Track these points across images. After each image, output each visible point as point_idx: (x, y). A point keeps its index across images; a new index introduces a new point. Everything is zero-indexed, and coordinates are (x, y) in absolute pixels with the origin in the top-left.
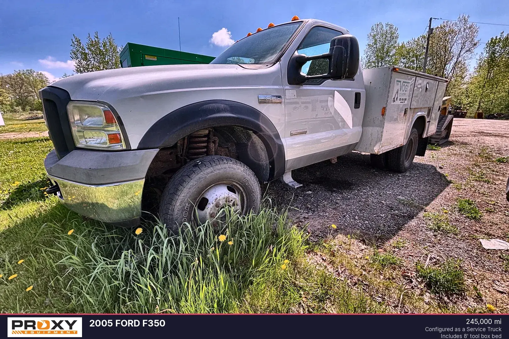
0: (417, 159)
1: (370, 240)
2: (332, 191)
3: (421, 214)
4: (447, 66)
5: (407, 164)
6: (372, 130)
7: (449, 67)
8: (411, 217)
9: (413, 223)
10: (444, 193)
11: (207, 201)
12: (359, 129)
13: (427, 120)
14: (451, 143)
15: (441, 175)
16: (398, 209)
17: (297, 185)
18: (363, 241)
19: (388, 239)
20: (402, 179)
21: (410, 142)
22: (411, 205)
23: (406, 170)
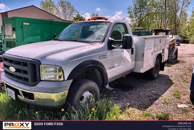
0: (161, 72)
1: (141, 108)
2: (125, 91)
3: (160, 98)
4: (177, 13)
5: (156, 75)
6: (139, 63)
7: (178, 14)
8: (156, 99)
9: (157, 101)
10: (170, 88)
11: (83, 97)
12: (134, 62)
13: (163, 54)
14: (178, 62)
15: (171, 80)
16: (152, 97)
17: (112, 89)
18: (139, 109)
19: (148, 108)
20: (154, 83)
21: (156, 65)
22: (157, 95)
23: (156, 79)
